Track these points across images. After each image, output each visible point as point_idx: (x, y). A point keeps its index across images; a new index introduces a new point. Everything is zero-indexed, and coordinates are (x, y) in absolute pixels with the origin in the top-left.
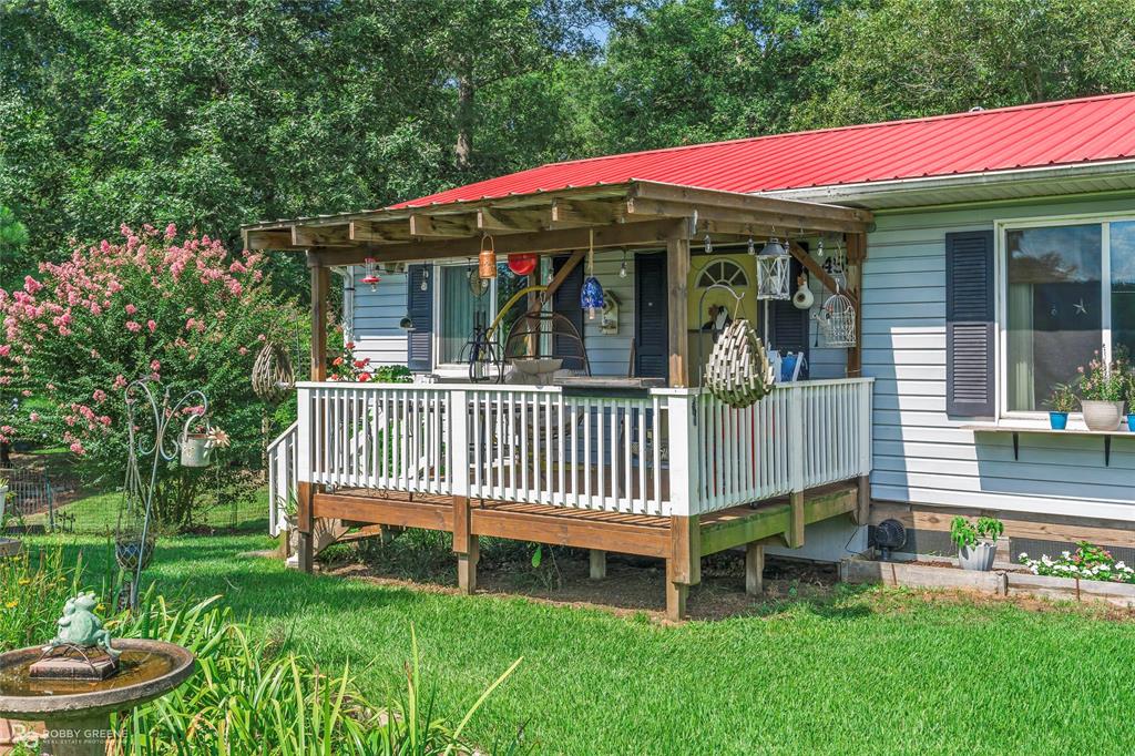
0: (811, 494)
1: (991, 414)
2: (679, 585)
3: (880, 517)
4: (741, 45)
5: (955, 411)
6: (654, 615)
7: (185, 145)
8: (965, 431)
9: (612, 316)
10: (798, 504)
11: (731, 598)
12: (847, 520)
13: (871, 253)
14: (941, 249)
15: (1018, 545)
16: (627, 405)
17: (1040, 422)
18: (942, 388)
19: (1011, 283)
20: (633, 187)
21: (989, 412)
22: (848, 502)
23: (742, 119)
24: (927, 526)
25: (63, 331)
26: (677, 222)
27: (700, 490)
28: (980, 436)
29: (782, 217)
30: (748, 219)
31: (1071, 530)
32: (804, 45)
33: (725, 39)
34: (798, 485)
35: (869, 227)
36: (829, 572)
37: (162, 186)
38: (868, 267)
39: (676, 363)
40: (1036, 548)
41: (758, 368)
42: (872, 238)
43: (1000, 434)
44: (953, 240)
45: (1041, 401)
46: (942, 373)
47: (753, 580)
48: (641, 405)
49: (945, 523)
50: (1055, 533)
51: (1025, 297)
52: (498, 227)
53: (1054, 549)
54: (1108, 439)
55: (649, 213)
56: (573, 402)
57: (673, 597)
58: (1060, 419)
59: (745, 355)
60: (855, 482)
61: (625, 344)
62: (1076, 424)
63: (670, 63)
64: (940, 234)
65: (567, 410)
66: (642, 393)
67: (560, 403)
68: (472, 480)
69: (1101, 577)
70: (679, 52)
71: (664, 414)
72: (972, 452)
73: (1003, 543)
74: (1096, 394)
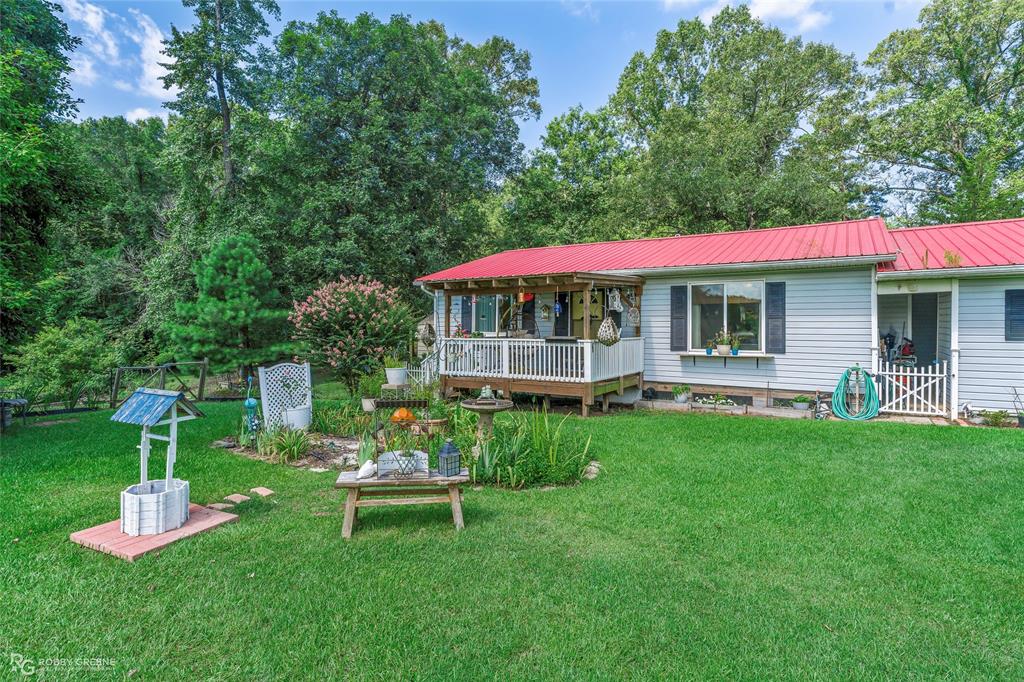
0: (625, 377)
1: (686, 350)
2: (587, 405)
3: (646, 387)
4: (566, 189)
5: (673, 348)
6: (579, 417)
7: (338, 237)
8: (676, 355)
9: (546, 314)
10: (622, 381)
11: (600, 413)
12: (635, 388)
13: (644, 292)
14: (669, 291)
15: (695, 395)
16: (569, 345)
17: (703, 352)
18: (669, 341)
19: (693, 304)
20: (576, 273)
21: (685, 349)
22: (635, 382)
23: (567, 223)
24: (663, 390)
25: (325, 318)
26: (587, 284)
27: (593, 374)
28: (682, 357)
29: (617, 281)
30: (608, 283)
31: (712, 390)
32: (595, 190)
33: (560, 187)
34: (622, 375)
35: (643, 283)
36: (630, 407)
37: (328, 254)
38: (643, 298)
39: (586, 330)
40: (701, 396)
41: (615, 333)
42: (645, 287)
43: (690, 356)
44: (673, 289)
45: (704, 345)
46: (669, 335)
47: (605, 407)
48: (574, 346)
49: (670, 389)
50: (707, 391)
51: (698, 308)
52: (524, 284)
53: (707, 396)
54: (725, 358)
55: (580, 281)
56: (549, 345)
57: (585, 410)
58: (709, 352)
59: (611, 329)
60: (638, 374)
61: (551, 325)
62: (715, 353)
63: (535, 197)
64: (669, 286)
65: (547, 347)
66: (575, 341)
67: (544, 345)
68: (510, 372)
69: (723, 404)
70: (538, 191)
71: (582, 348)
72: (679, 363)
73: (690, 394)
74: (722, 343)
